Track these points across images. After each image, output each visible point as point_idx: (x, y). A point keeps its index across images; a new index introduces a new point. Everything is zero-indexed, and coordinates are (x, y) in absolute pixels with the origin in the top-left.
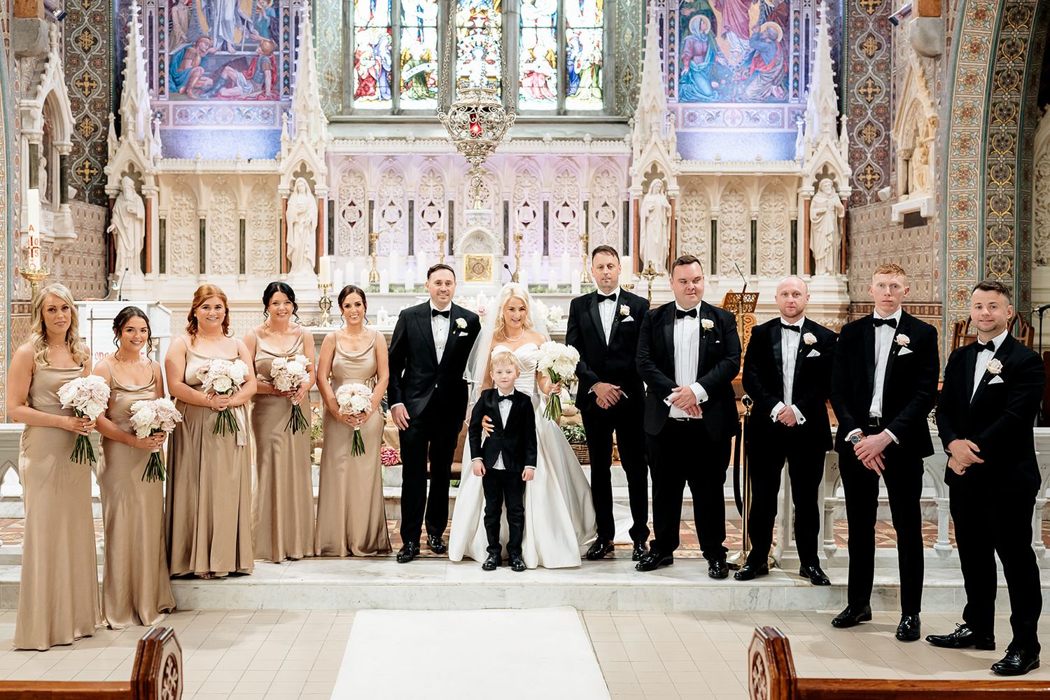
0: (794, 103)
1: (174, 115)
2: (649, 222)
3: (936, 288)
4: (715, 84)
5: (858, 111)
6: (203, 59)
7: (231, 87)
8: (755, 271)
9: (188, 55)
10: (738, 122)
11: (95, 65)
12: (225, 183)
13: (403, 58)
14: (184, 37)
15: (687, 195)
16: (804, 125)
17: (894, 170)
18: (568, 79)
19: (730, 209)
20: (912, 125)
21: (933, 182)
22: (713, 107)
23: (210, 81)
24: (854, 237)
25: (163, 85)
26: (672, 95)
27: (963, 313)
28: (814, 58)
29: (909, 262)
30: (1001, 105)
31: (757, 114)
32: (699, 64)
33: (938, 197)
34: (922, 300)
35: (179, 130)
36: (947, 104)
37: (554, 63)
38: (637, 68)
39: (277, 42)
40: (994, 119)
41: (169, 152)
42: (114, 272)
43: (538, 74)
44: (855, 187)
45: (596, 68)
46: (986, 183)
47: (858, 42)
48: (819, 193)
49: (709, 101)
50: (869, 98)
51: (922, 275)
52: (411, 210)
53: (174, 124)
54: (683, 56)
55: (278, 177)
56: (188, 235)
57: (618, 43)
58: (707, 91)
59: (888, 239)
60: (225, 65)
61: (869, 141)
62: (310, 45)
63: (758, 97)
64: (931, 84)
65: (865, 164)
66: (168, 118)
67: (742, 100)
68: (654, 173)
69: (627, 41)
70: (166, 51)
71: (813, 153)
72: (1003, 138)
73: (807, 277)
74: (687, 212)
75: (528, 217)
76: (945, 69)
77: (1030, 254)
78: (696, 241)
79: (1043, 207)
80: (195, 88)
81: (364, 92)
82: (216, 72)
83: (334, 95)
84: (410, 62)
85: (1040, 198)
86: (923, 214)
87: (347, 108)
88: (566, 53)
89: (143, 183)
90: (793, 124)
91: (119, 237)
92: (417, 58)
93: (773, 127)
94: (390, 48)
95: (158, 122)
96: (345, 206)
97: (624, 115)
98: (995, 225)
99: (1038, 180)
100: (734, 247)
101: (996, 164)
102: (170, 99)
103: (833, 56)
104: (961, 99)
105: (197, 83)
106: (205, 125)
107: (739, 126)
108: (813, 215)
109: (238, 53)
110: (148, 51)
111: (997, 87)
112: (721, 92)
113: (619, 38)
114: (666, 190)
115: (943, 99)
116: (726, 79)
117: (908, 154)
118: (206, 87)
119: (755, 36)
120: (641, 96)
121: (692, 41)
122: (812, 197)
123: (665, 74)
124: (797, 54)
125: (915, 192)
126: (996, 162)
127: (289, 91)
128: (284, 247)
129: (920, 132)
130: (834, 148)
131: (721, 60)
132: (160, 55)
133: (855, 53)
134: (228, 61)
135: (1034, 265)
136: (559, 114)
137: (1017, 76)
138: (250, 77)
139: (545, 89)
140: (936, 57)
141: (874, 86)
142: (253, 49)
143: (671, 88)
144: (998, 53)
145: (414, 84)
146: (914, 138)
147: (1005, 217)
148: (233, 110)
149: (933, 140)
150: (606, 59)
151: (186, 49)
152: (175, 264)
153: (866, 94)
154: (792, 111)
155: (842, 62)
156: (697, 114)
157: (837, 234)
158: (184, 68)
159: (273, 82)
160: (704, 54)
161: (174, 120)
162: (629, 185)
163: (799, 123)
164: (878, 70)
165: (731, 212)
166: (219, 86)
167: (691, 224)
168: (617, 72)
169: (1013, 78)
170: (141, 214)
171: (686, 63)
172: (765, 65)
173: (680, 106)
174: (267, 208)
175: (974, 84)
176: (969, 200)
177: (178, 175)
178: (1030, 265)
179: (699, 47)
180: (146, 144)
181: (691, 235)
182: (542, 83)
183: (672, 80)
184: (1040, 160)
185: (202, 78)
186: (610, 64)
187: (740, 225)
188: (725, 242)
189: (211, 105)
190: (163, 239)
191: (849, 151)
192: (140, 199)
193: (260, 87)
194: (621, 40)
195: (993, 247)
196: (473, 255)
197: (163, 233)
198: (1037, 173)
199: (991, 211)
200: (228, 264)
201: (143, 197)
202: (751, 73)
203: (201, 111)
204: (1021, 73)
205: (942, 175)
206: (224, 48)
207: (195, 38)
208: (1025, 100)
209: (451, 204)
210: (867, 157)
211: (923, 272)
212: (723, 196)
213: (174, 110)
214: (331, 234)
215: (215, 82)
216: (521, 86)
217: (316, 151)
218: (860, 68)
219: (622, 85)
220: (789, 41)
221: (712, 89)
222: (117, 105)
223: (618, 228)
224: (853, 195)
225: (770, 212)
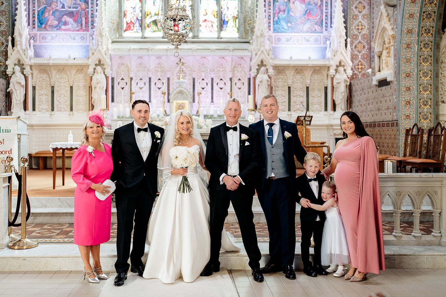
0: (325, 33)
1: (40, 38)
2: (260, 87)
3: (395, 114)
4: (289, 25)
5: (354, 37)
6: (53, 12)
7: (66, 25)
8: (308, 109)
9: (46, 10)
10: (300, 42)
11: (2, 15)
12: (63, 69)
13: (146, 13)
14: (45, 2)
15: (277, 75)
16: (330, 43)
17: (373, 61)
18: (222, 23)
19: (296, 81)
20: (382, 40)
21: (393, 65)
22: (289, 35)
23: (56, 22)
24: (354, 94)
25: (35, 24)
26: (270, 30)
27: (408, 125)
28: (334, 13)
29: (381, 103)
30: (426, 27)
31: (309, 38)
32: (282, 15)
33: (395, 71)
34: (388, 120)
35: (42, 45)
36: (400, 28)
37: (216, 16)
38: (254, 17)
39: (88, 4)
40: (422, 34)
41: (37, 55)
42: (10, 110)
43: (208, 21)
44: (354, 71)
45: (235, 18)
46: (419, 64)
47: (354, 5)
48: (337, 74)
49: (287, 32)
50: (360, 31)
51: (388, 109)
52: (150, 82)
53: (40, 42)
54: (275, 12)
55: (88, 66)
56: (46, 93)
57: (245, 7)
58: (286, 27)
59: (371, 93)
60: (64, 15)
61: (360, 50)
62: (103, 5)
63: (309, 31)
64: (392, 19)
65: (358, 61)
66: (37, 39)
67: (302, 32)
68: (262, 64)
69: (249, 5)
70: (36, 8)
71: (335, 55)
72: (426, 43)
73: (332, 112)
74: (278, 83)
75: (204, 85)
76: (399, 12)
77: (439, 97)
78: (281, 96)
79: (444, 76)
80: (49, 26)
81: (128, 29)
82: (59, 18)
83: (114, 30)
84: (150, 15)
85: (442, 72)
86: (388, 80)
87: (121, 35)
88: (221, 11)
89: (24, 69)
90: (325, 43)
91: (13, 94)
92: (153, 14)
93: (316, 44)
94: (141, 9)
95: (32, 41)
96: (119, 80)
97: (248, 39)
98: (423, 84)
99: (441, 64)
100: (299, 98)
101: (423, 55)
102: (38, 31)
103: (344, 11)
104: (407, 25)
105: (50, 23)
106: (55, 43)
107: (301, 44)
108: (335, 84)
109: (70, 9)
110: (27, 9)
111: (424, 19)
112: (292, 28)
113: (246, 4)
114: (267, 72)
115: (398, 26)
116: (294, 22)
117: (380, 54)
118: (54, 25)
119: (307, 3)
120: (256, 30)
121: (279, 5)
122: (334, 76)
123: (267, 19)
124: (326, 11)
125: (384, 71)
126: (423, 54)
127: (93, 27)
128: (91, 98)
129: (386, 43)
130: (344, 53)
131: (292, 14)
132: (33, 10)
133: (353, 10)
134: (65, 13)
135: (440, 103)
136: (218, 38)
137: (433, 14)
138: (75, 21)
139: (212, 27)
140: (394, 6)
141: (362, 25)
142: (77, 8)
143: (269, 26)
144: (424, 3)
145: (152, 25)
146: (383, 46)
147: (428, 80)
148: (67, 36)
149: (392, 45)
150: (240, 14)
151: (45, 8)
152: (40, 107)
153: (358, 29)
154: (324, 37)
155: (347, 15)
156: (281, 38)
157: (345, 92)
158: (44, 16)
159: (86, 23)
160: (284, 11)
161: (40, 40)
162: (250, 70)
163: (328, 42)
164: (364, 18)
165: (297, 83)
166: (60, 25)
167: (279, 88)
168: (245, 20)
169: (431, 15)
170: (23, 83)
171: (276, 15)
172: (312, 16)
173: (274, 35)
174: (83, 81)
175: (413, 18)
176: (411, 72)
177: (41, 65)
178: (439, 103)
179: (282, 8)
180: (26, 51)
181: (279, 93)
182: (210, 25)
183: (270, 23)
184: (442, 54)
185: (53, 21)
186: (241, 17)
187: (301, 89)
188: (294, 96)
189: (57, 34)
190: (34, 95)
191: (351, 55)
192: (23, 76)
193: (80, 25)
194: (246, 5)
195: (422, 94)
196: (178, 101)
197: (34, 92)
198: (441, 60)
199: (421, 77)
200: (64, 107)
201: (24, 75)
202: (306, 20)
203: (52, 36)
204: (435, 12)
205: (398, 61)
206: (63, 7)
207: (49, 3)
208: (436, 25)
209: (169, 79)
210: (359, 58)
211: (388, 107)
212: (293, 75)
213: (40, 36)
214: (113, 93)
215: (59, 23)
216: (201, 26)
217: (106, 54)
218: (355, 17)
219: (247, 25)
220: (323, 5)
221: (288, 27)
222: (13, 33)
223: (245, 90)
224: (353, 75)
225: (315, 83)
